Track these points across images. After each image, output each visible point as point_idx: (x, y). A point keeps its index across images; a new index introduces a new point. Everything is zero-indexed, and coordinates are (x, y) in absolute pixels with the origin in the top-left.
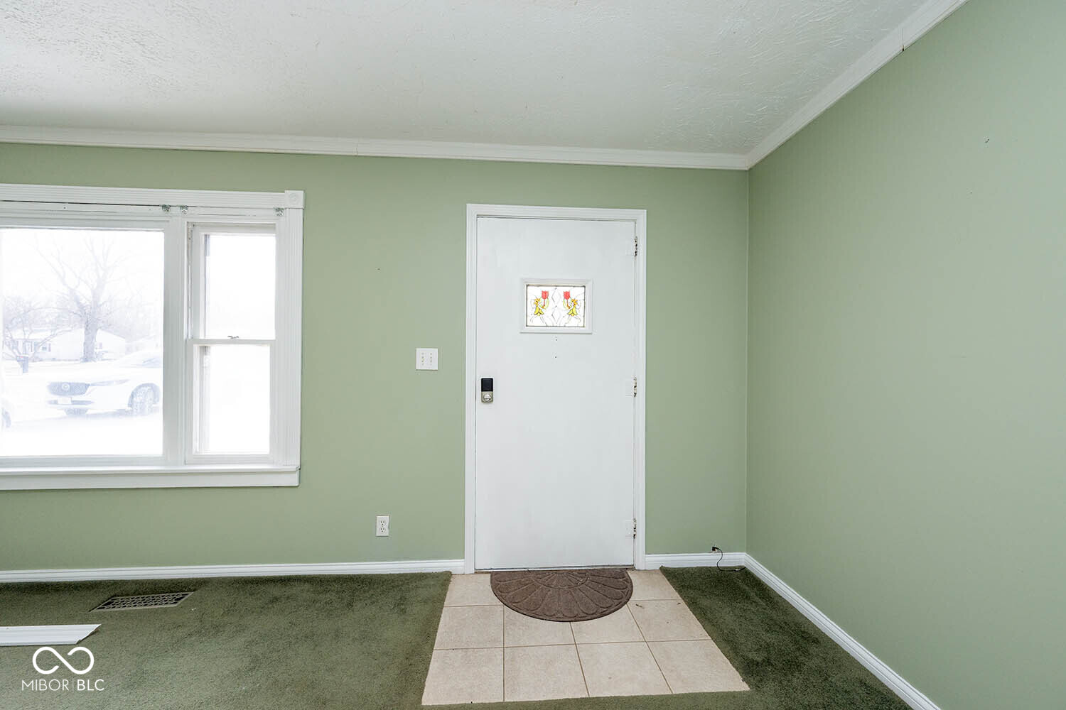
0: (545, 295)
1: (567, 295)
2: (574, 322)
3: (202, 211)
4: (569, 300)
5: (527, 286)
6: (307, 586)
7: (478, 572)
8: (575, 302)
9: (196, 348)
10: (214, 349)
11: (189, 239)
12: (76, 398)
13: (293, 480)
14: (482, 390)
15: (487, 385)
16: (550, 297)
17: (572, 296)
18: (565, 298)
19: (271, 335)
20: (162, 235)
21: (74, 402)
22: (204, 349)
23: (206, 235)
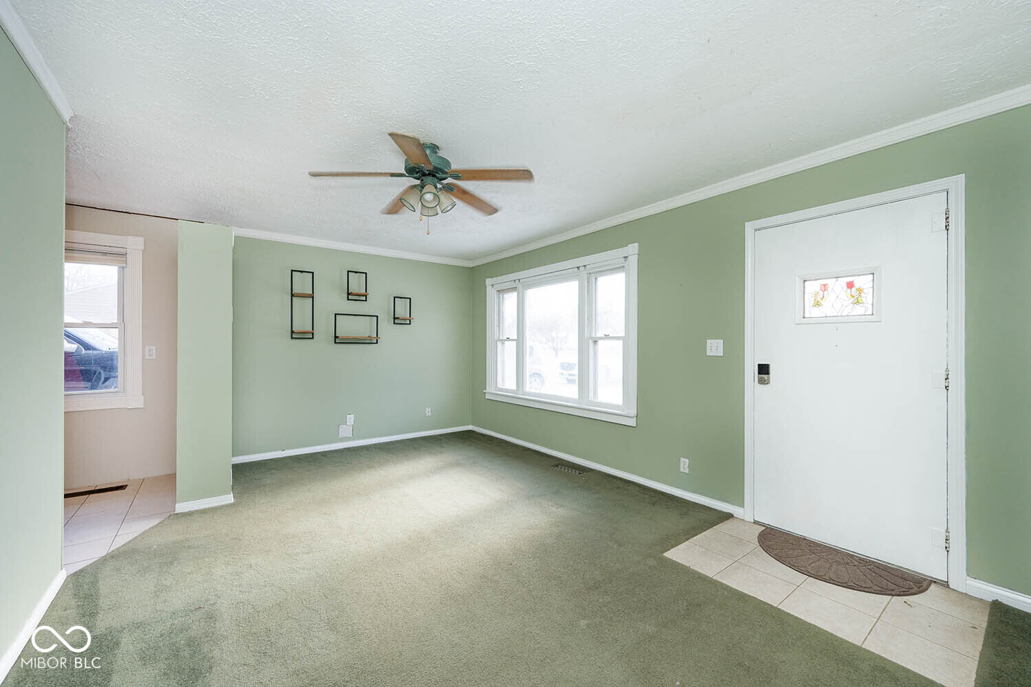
0: (825, 287)
1: (850, 285)
2: (859, 310)
3: (593, 266)
4: (853, 289)
5: (805, 281)
6: (637, 488)
7: (756, 522)
8: (860, 290)
9: (591, 342)
10: (600, 342)
11: (588, 282)
12: (570, 372)
13: (632, 423)
14: (759, 373)
15: (764, 369)
16: (830, 289)
17: (857, 285)
18: (848, 287)
19: (622, 334)
20: (577, 282)
21: (570, 375)
22: (595, 342)
23: (596, 279)
